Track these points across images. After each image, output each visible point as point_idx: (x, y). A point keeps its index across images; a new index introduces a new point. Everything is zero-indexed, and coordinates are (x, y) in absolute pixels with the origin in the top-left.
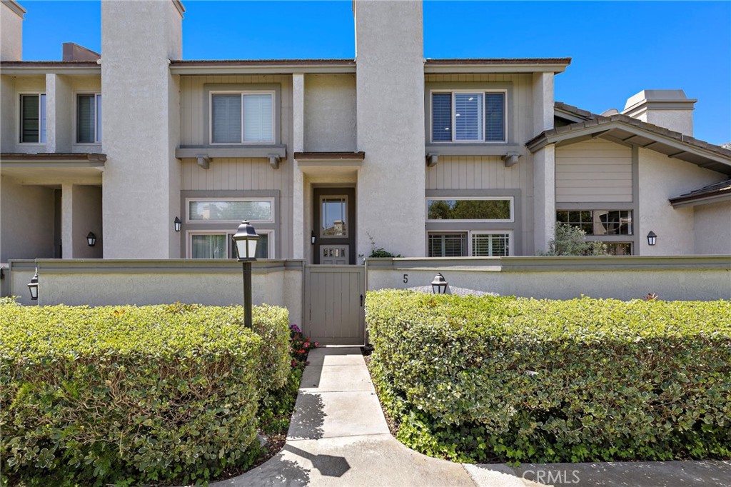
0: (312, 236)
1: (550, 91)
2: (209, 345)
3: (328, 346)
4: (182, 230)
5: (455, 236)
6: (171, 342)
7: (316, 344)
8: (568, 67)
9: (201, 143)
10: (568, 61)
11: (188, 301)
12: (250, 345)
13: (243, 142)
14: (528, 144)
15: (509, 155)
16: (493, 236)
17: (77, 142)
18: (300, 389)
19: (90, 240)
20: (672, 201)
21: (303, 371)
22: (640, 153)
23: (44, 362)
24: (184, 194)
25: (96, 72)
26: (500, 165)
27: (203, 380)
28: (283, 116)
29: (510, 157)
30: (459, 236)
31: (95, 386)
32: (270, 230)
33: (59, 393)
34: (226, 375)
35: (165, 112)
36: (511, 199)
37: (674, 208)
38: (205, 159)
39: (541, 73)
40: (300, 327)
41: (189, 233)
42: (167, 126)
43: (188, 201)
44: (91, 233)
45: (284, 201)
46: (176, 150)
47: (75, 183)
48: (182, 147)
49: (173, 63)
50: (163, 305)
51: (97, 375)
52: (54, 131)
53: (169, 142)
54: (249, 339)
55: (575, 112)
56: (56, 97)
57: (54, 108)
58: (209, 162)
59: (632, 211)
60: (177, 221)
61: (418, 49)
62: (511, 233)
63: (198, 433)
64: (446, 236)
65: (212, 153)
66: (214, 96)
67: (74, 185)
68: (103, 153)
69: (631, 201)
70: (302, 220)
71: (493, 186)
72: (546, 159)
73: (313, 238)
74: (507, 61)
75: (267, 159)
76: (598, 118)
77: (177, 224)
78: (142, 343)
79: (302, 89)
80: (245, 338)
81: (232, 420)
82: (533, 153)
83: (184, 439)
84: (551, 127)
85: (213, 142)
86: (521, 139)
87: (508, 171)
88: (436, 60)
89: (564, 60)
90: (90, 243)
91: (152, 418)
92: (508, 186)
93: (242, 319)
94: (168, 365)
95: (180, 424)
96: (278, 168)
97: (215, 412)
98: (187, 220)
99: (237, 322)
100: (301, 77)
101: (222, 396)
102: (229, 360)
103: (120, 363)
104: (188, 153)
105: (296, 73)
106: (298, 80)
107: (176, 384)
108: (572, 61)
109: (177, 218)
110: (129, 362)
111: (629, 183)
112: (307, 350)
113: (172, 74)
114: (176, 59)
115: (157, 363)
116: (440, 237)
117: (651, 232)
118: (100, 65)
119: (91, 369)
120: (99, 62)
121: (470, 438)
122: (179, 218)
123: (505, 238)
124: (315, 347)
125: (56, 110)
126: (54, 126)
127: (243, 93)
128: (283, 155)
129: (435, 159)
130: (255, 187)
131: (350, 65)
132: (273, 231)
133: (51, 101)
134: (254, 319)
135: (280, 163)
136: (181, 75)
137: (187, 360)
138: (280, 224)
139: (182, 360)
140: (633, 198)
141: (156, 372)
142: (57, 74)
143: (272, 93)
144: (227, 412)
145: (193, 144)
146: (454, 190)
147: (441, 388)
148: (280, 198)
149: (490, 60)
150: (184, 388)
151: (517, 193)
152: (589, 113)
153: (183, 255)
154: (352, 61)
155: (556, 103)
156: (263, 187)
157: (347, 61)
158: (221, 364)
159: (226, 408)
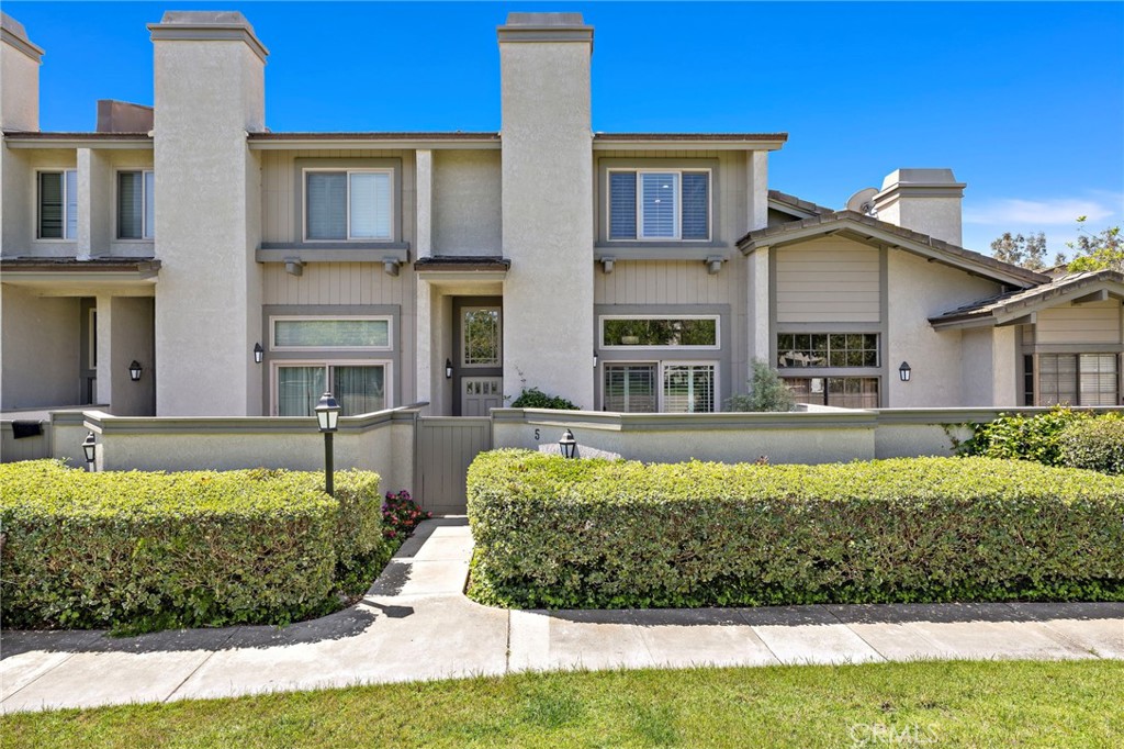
0: (447, 367)
1: (765, 175)
2: (289, 509)
3: (447, 516)
4: (265, 361)
5: (643, 368)
6: (257, 506)
7: (429, 514)
8: (784, 143)
9: (291, 240)
10: (784, 137)
11: (272, 466)
12: (327, 508)
13: (350, 239)
14: (739, 244)
15: (709, 260)
16: (695, 368)
17: (118, 238)
18: (393, 559)
19: (134, 372)
20: (932, 321)
21: (402, 543)
22: (890, 257)
23: (156, 522)
24: (267, 310)
25: (147, 146)
26: (702, 271)
27: (284, 537)
28: (405, 203)
29: (711, 263)
30: (647, 368)
31: (198, 541)
32: (387, 361)
33: (169, 546)
34: (304, 533)
35: (242, 203)
36: (717, 318)
37: (936, 329)
38: (297, 265)
39: (751, 151)
40: (410, 494)
41: (274, 364)
42: (244, 221)
43: (272, 319)
44: (134, 362)
45: (406, 319)
46: (257, 250)
47: (115, 295)
48: (265, 246)
49: (252, 136)
50: (246, 470)
51: (198, 532)
52: (88, 227)
53: (247, 243)
54: (326, 504)
55: (795, 203)
56: (92, 179)
57: (89, 195)
58: (301, 267)
59: (880, 334)
60: (257, 348)
61: (586, 120)
62: (716, 364)
63: (281, 582)
64: (630, 368)
65: (306, 256)
66: (309, 175)
67: (113, 298)
68: (156, 258)
69: (878, 320)
70: (428, 349)
71: (692, 300)
72: (758, 267)
73: (449, 370)
74: (702, 137)
75: (382, 264)
76: (828, 213)
77: (258, 354)
78: (234, 506)
79: (429, 171)
80: (322, 503)
81: (309, 571)
82: (747, 255)
83: (269, 585)
84: (764, 225)
85: (308, 237)
86: (730, 236)
87: (712, 280)
88: (608, 135)
89: (779, 135)
90: (134, 376)
91: (243, 567)
92: (713, 300)
93: (324, 485)
94: (256, 524)
95: (266, 572)
96: (397, 274)
97: (294, 564)
98: (272, 346)
99: (320, 489)
100: (428, 154)
101: (301, 552)
102: (306, 520)
103: (217, 523)
104: (273, 255)
105: (420, 149)
106: (424, 159)
107: (263, 540)
108: (789, 138)
109: (257, 344)
110: (224, 521)
111: (876, 296)
112: (417, 521)
113: (251, 150)
114: (257, 131)
115: (247, 522)
116: (622, 369)
117: (905, 363)
118: (152, 138)
119: (193, 527)
120: (150, 134)
121: (525, 591)
122: (261, 345)
123: (709, 371)
124: (428, 518)
125: (91, 197)
126: (88, 219)
127: (350, 170)
128: (404, 259)
129: (609, 266)
130: (366, 301)
131: (493, 139)
132: (391, 361)
133: (84, 185)
134: (337, 486)
135: (401, 269)
136: (263, 151)
137: (272, 520)
138: (401, 351)
139: (267, 520)
140: (881, 317)
141: (246, 530)
142: (93, 150)
143: (390, 171)
144: (305, 564)
145: (280, 241)
146: (639, 305)
147: (497, 546)
148: (401, 313)
149: (680, 135)
150: (269, 543)
151: (725, 310)
152: (814, 205)
153: (266, 412)
154: (497, 136)
155: (770, 192)
156: (376, 301)
157: (487, 136)
158: (300, 523)
159: (305, 560)
